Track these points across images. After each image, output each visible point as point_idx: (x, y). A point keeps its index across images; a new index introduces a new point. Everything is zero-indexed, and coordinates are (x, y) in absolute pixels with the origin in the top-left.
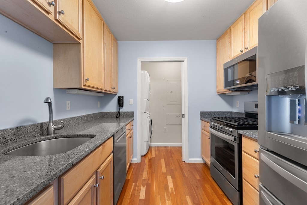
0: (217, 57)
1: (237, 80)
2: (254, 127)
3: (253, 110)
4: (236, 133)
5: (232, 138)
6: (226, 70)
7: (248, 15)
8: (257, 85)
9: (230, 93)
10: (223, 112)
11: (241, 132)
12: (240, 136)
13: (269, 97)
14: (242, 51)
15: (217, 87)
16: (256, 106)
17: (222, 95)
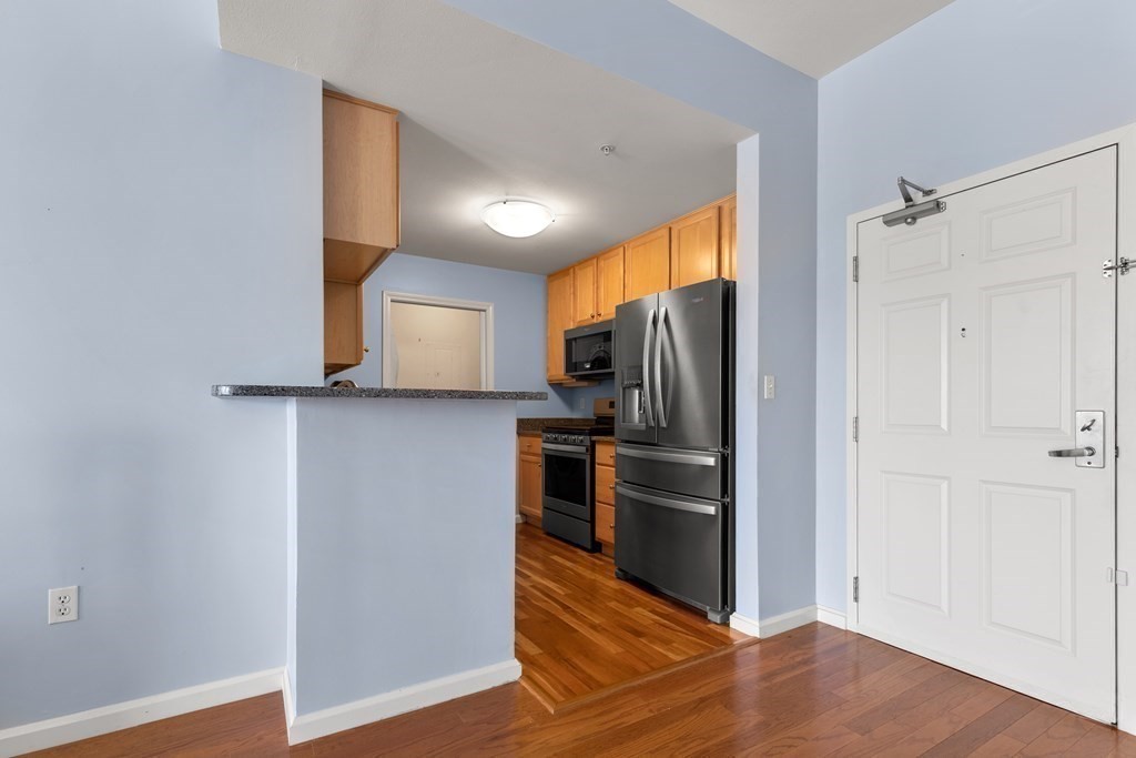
0: (547, 312)
1: (587, 362)
2: (610, 432)
3: (607, 411)
4: (587, 439)
5: (583, 449)
6: (569, 343)
7: (602, 263)
8: (613, 373)
9: (573, 383)
10: (558, 420)
11: (594, 438)
12: (593, 444)
13: (624, 389)
14: (593, 317)
15: (548, 370)
16: (612, 405)
17: (556, 386)
